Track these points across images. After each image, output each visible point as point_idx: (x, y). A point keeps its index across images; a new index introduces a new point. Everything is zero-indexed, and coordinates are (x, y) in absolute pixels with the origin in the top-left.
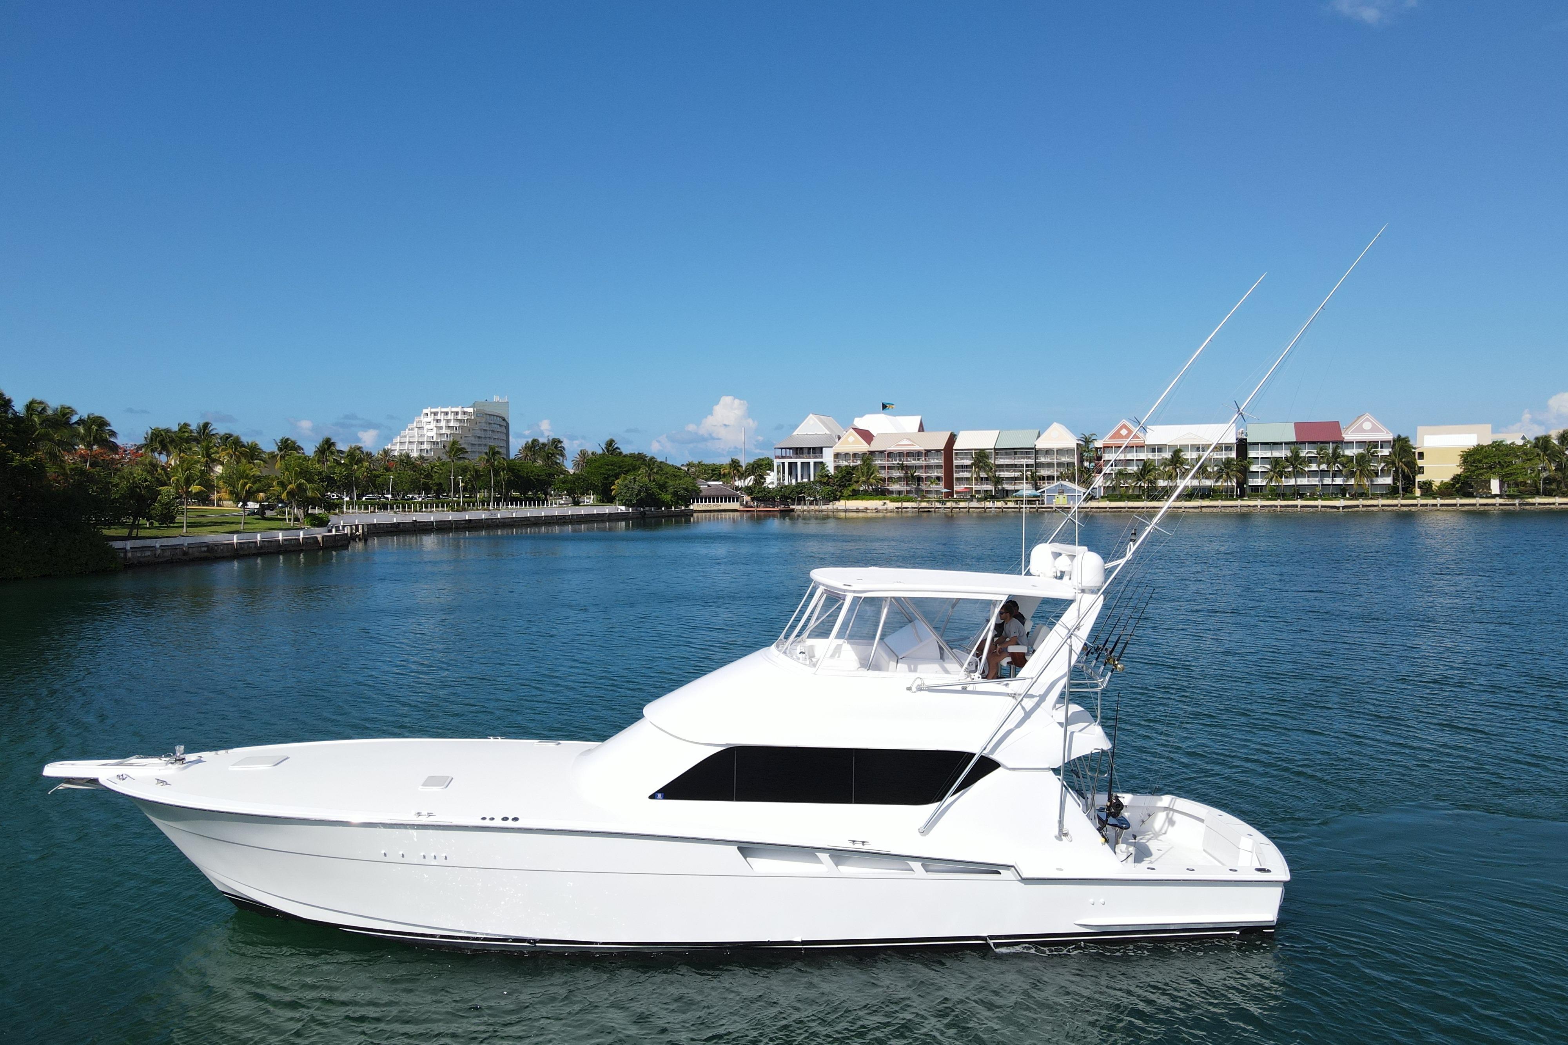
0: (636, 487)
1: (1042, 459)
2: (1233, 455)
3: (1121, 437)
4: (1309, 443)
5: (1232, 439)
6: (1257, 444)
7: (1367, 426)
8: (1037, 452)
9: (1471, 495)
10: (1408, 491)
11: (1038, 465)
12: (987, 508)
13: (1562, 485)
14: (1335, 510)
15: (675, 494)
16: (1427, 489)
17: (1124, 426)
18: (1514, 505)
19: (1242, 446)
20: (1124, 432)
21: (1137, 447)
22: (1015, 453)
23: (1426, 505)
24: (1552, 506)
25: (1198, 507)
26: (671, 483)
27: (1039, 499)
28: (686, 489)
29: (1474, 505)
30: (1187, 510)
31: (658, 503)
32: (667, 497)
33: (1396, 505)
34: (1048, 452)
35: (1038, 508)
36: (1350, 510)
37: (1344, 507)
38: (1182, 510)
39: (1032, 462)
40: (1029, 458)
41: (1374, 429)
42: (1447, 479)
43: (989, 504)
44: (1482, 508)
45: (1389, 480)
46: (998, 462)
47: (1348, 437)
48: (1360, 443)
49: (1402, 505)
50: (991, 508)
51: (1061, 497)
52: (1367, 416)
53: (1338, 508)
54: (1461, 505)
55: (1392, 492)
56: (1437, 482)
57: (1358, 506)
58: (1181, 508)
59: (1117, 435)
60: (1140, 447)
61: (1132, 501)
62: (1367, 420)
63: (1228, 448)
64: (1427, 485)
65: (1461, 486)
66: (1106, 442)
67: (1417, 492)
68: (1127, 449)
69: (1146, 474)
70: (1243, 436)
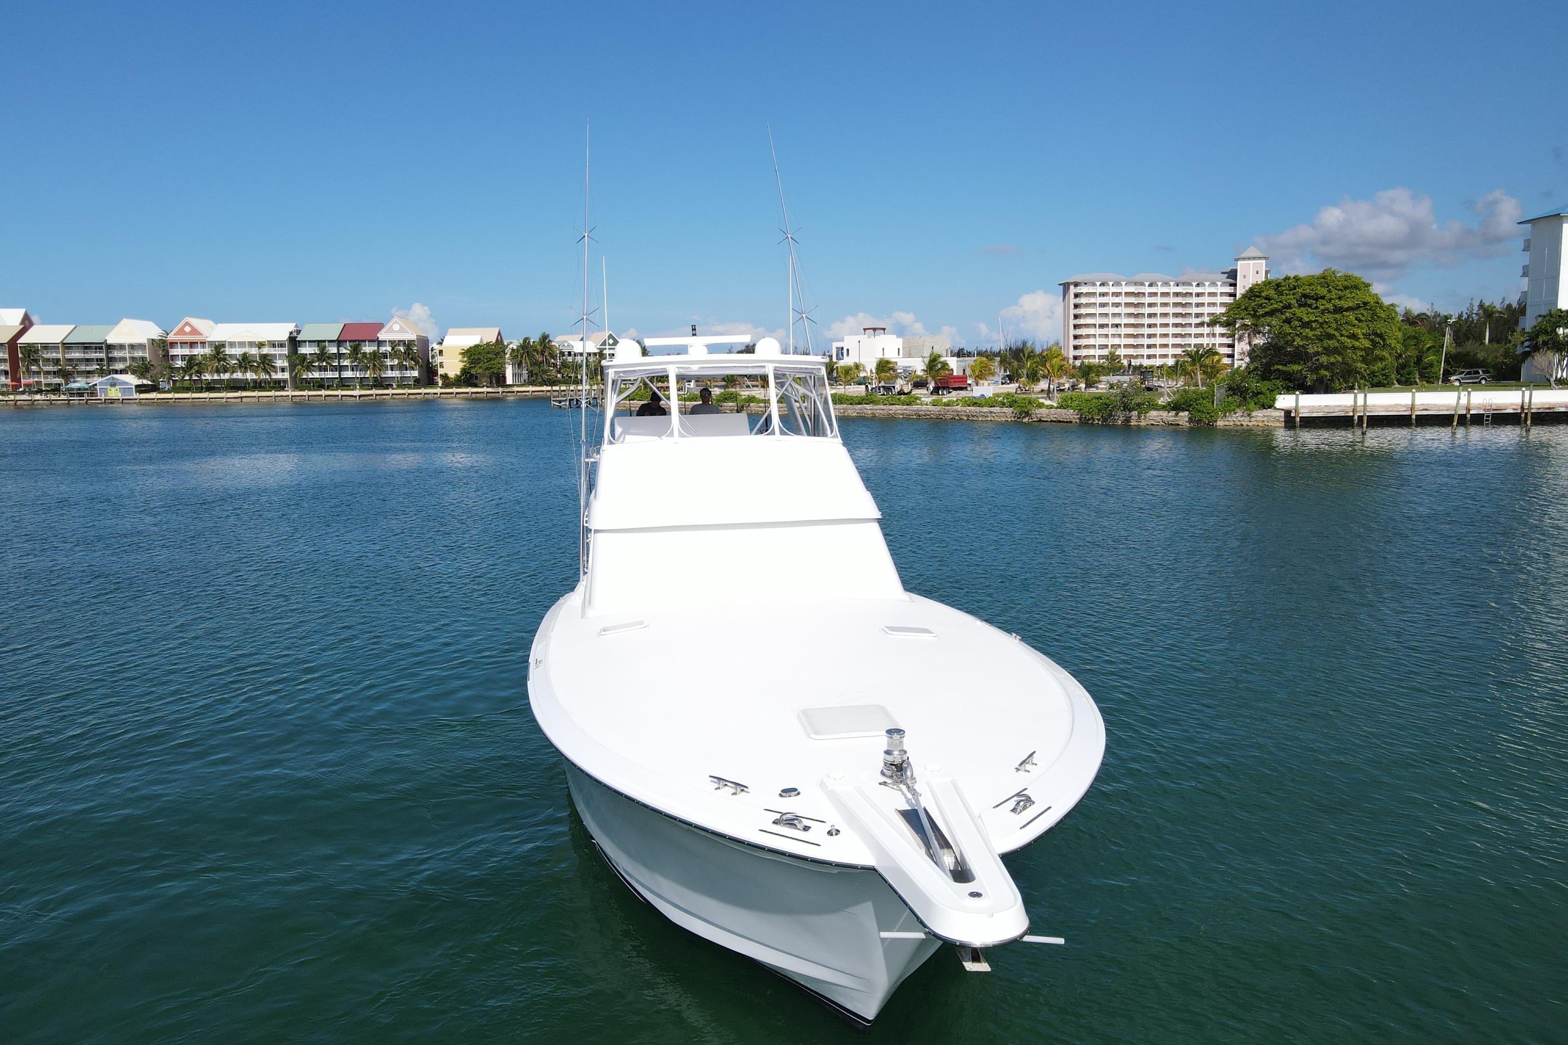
1: (116, 354)
2: (285, 351)
3: (185, 333)
4: (350, 341)
5: (284, 337)
6: (305, 341)
7: (396, 327)
8: (110, 347)
9: (476, 386)
10: (431, 383)
11: (111, 360)
12: (35, 400)
13: (539, 376)
14: (353, 399)
16: (447, 382)
17: (187, 324)
18: (499, 392)
19: (294, 342)
20: (188, 329)
21: (201, 343)
22: (86, 348)
23: (429, 394)
24: (527, 394)
25: (238, 398)
27: (92, 390)
29: (467, 393)
30: (228, 400)
33: (405, 394)
34: (122, 347)
35: (88, 400)
36: (366, 398)
37: (360, 396)
38: (225, 400)
39: (102, 355)
40: (100, 352)
41: (401, 330)
42: (459, 373)
43: (38, 397)
44: (474, 396)
45: (416, 374)
46: (68, 356)
47: (382, 336)
48: (392, 342)
49: (409, 394)
50: (38, 400)
51: (113, 389)
52: (396, 318)
53: (355, 397)
54: (457, 393)
55: (418, 383)
56: (451, 375)
57: (372, 395)
58: (223, 398)
59: (181, 332)
60: (203, 343)
61: (178, 393)
62: (396, 322)
63: (281, 345)
64: (445, 377)
65: (467, 378)
66: (171, 337)
67: (440, 383)
68: (192, 345)
69: (191, 368)
70: (295, 334)
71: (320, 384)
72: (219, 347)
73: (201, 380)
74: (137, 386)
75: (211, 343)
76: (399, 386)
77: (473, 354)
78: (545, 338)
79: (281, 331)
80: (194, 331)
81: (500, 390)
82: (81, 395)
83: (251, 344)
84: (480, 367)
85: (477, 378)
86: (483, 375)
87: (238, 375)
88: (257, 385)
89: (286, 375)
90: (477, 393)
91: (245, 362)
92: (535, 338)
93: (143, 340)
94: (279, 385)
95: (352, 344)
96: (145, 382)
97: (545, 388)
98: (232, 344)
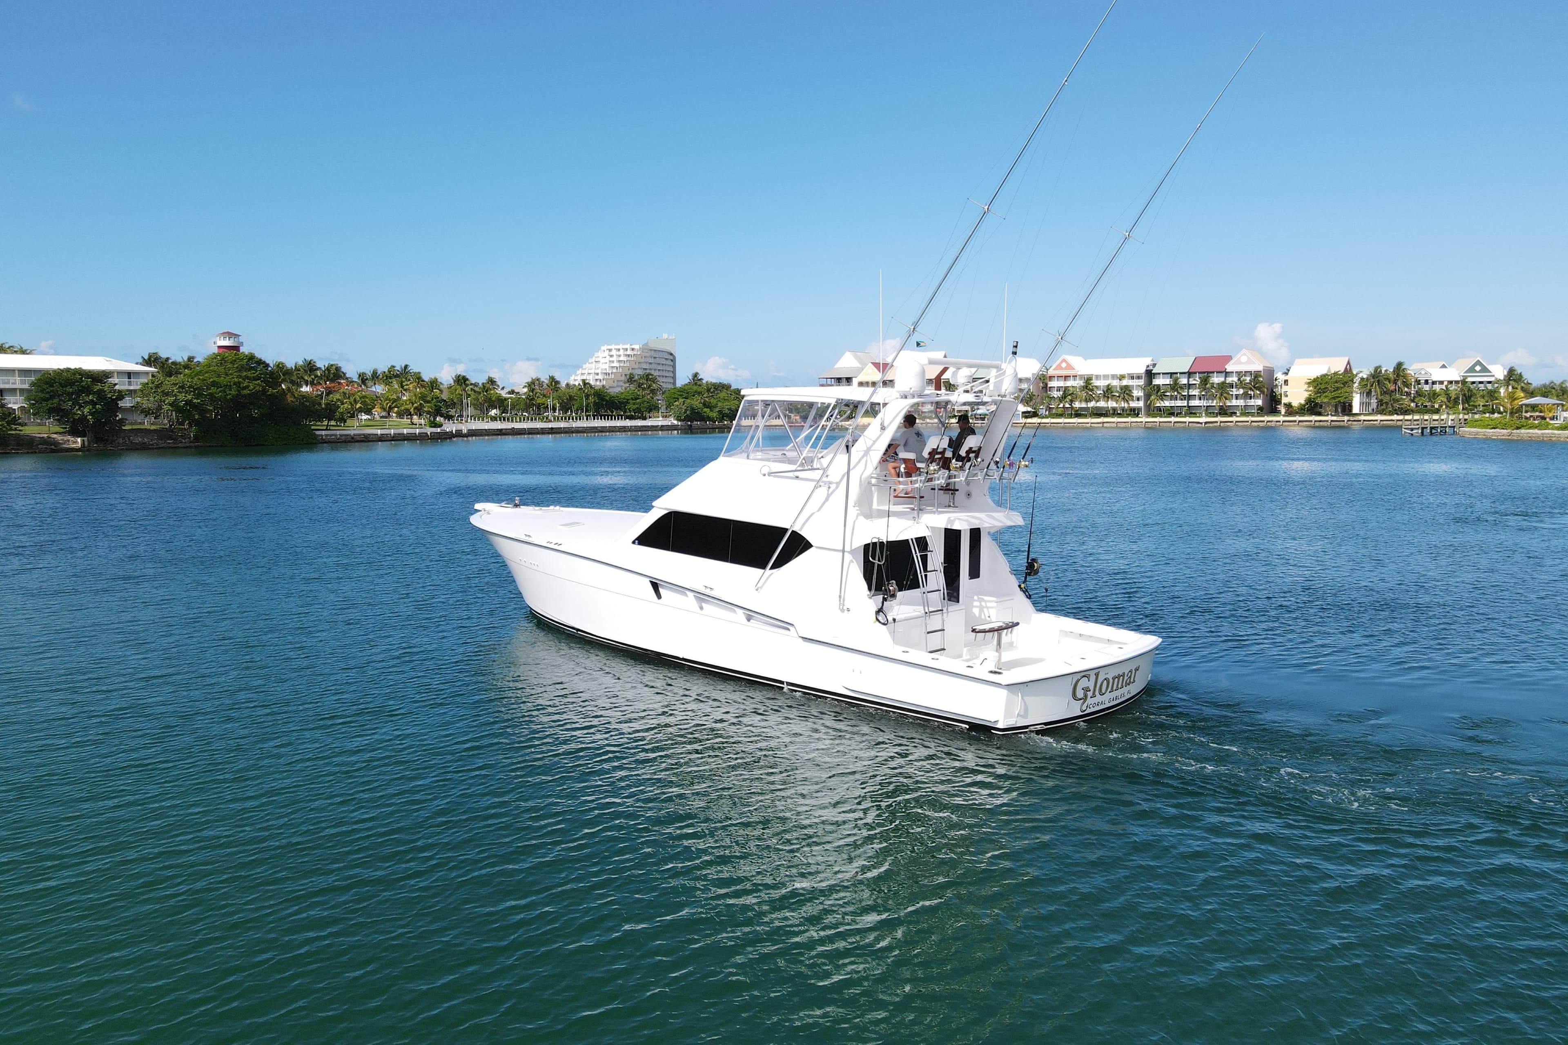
0: (684, 407)
2: (1141, 382)
3: (1061, 368)
4: (1197, 373)
5: (1142, 370)
6: (1160, 374)
7: (1244, 359)
9: (1320, 414)
10: (1274, 411)
13: (1390, 406)
14: (1199, 425)
15: (720, 412)
16: (1290, 410)
17: (1064, 360)
18: (1344, 421)
19: (1150, 374)
20: (1064, 365)
21: (1073, 376)
23: (1272, 421)
24: (1375, 422)
25: (1100, 423)
26: (720, 404)
28: (729, 409)
29: (1311, 421)
30: (1091, 425)
31: (703, 419)
32: (714, 415)
33: (1248, 422)
36: (1211, 425)
37: (1206, 423)
38: (1089, 425)
41: (1249, 362)
42: (1303, 402)
44: (1317, 424)
45: (1259, 402)
47: (1229, 368)
48: (1239, 373)
49: (1252, 422)
52: (1244, 351)
53: (1201, 423)
54: (1299, 421)
55: (1261, 410)
56: (1295, 404)
57: (1216, 422)
58: (1088, 423)
59: (1059, 367)
60: (1075, 376)
61: (1054, 418)
62: (1244, 354)
63: (1139, 378)
64: (1289, 406)
65: (1312, 407)
66: (1051, 372)
67: (1283, 411)
68: (1066, 378)
69: (1065, 397)
70: (1151, 368)
71: (1171, 412)
72: (1088, 380)
73: (1072, 408)
74: (1023, 413)
75: (1081, 377)
76: (1243, 414)
77: (1320, 384)
78: (1399, 367)
79: (1139, 366)
80: (1069, 367)
81: (1346, 418)
82: (983, 419)
83: (1114, 377)
84: (1326, 397)
85: (1321, 407)
86: (1329, 404)
87: (1102, 404)
88: (1114, 413)
89: (1141, 404)
90: (1320, 421)
91: (1108, 393)
92: (1388, 367)
93: (1029, 375)
94: (1135, 412)
95: (1201, 375)
96: (1029, 409)
97: (1395, 417)
98: (1098, 377)
